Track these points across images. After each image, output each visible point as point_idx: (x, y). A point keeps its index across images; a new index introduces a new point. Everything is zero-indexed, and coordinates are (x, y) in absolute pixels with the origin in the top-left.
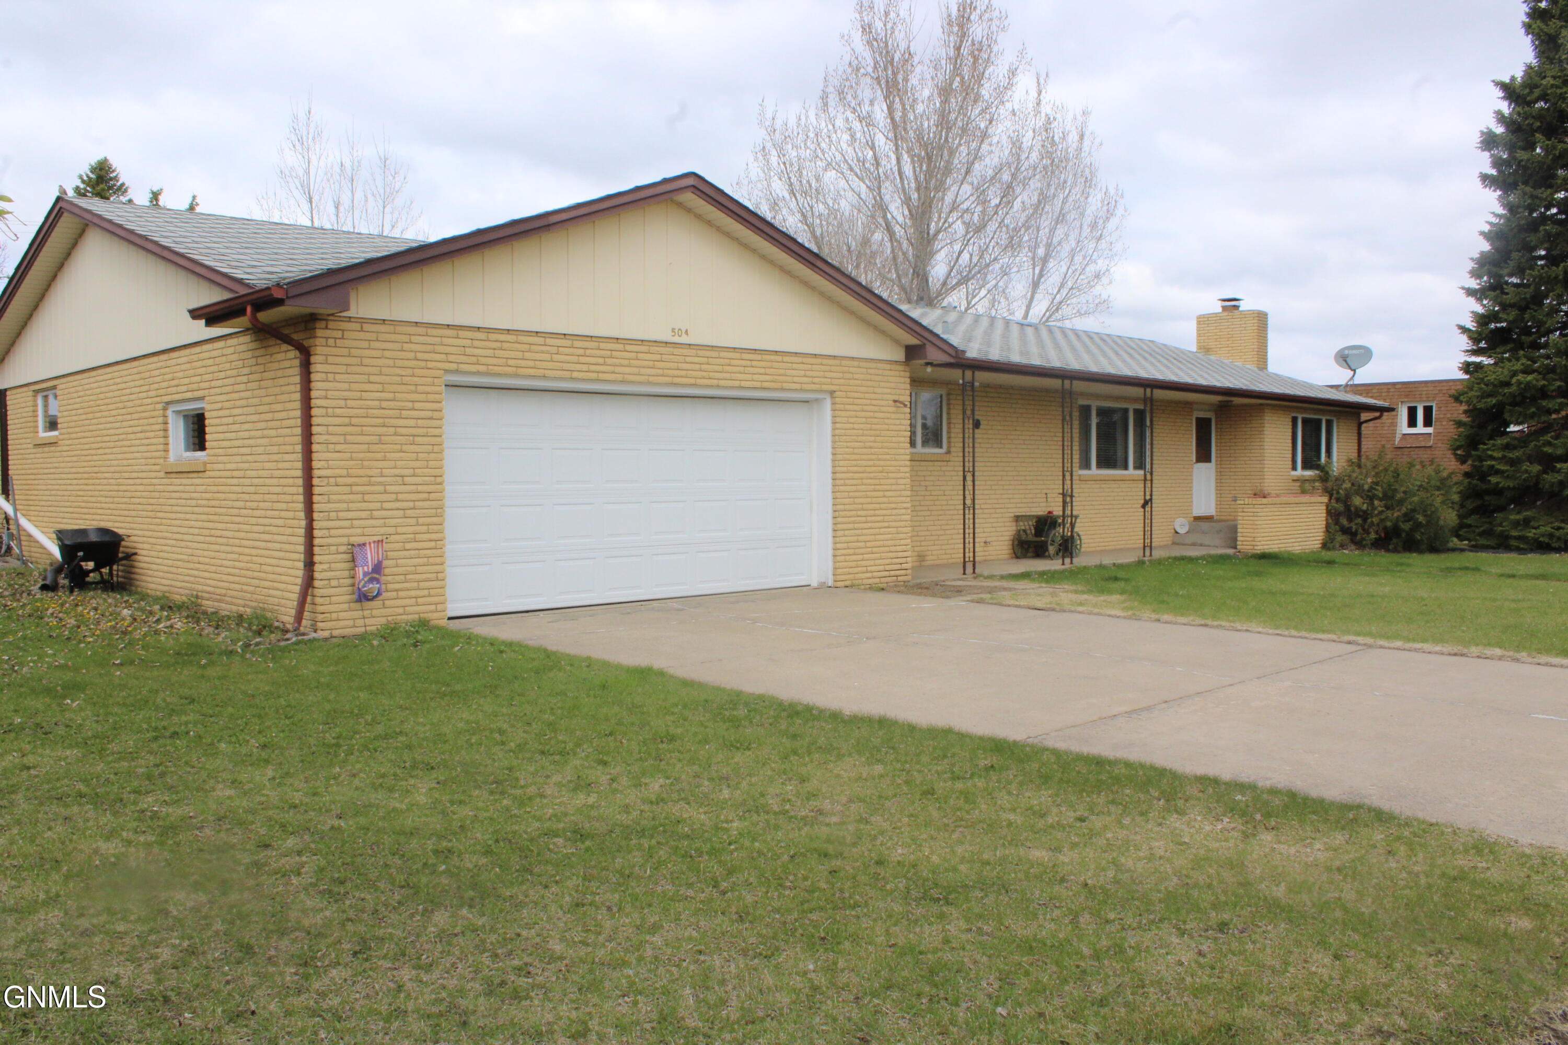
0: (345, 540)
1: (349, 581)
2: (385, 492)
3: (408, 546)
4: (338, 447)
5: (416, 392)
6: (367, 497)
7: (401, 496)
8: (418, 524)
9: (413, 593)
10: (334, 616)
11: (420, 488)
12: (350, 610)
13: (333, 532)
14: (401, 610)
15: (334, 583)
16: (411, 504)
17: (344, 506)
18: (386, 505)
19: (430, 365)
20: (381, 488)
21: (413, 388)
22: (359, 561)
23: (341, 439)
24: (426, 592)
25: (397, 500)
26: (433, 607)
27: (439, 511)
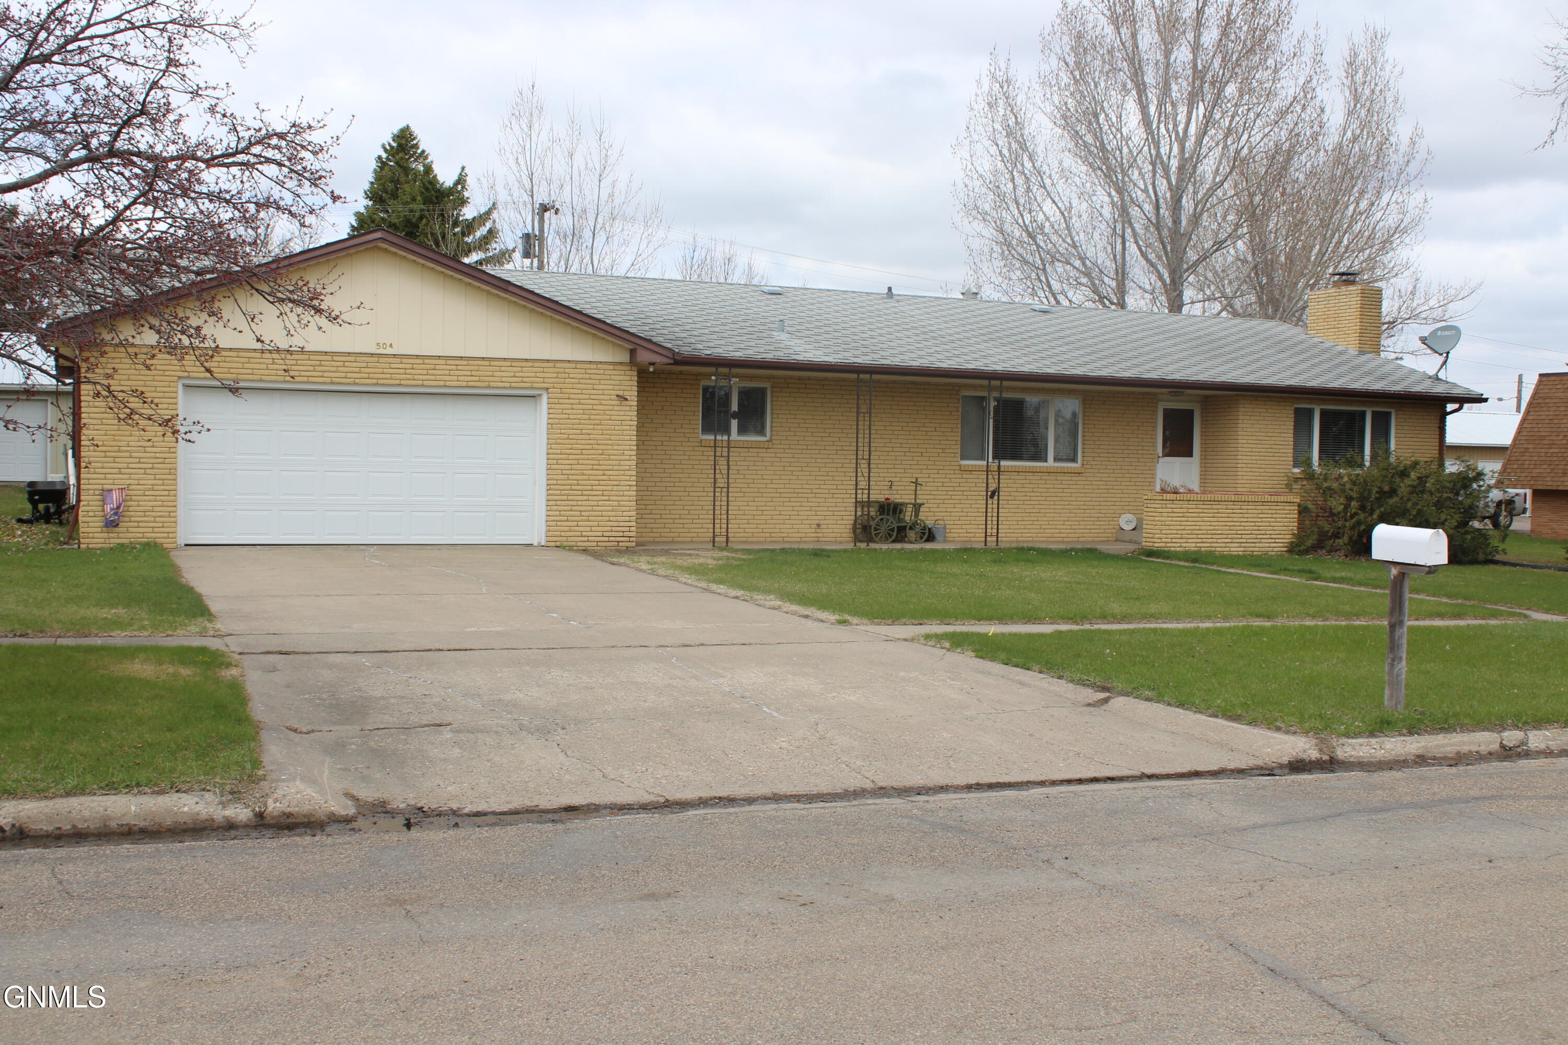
0: (100, 487)
1: (102, 514)
2: (131, 457)
3: (147, 493)
4: (97, 427)
5: (155, 391)
6: (117, 460)
7: (142, 460)
8: (155, 479)
9: (150, 525)
10: (91, 535)
11: (157, 455)
12: (102, 532)
13: (91, 481)
14: (141, 535)
15: (91, 514)
16: (150, 466)
17: (100, 465)
18: (130, 466)
19: (167, 373)
20: (127, 454)
21: (153, 389)
22: (108, 501)
23: (99, 422)
24: (161, 525)
25: (139, 462)
26: (166, 535)
27: (173, 472)
